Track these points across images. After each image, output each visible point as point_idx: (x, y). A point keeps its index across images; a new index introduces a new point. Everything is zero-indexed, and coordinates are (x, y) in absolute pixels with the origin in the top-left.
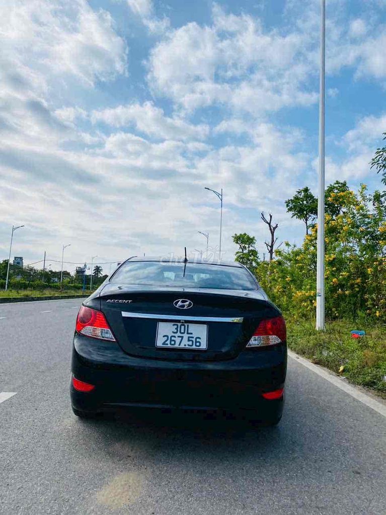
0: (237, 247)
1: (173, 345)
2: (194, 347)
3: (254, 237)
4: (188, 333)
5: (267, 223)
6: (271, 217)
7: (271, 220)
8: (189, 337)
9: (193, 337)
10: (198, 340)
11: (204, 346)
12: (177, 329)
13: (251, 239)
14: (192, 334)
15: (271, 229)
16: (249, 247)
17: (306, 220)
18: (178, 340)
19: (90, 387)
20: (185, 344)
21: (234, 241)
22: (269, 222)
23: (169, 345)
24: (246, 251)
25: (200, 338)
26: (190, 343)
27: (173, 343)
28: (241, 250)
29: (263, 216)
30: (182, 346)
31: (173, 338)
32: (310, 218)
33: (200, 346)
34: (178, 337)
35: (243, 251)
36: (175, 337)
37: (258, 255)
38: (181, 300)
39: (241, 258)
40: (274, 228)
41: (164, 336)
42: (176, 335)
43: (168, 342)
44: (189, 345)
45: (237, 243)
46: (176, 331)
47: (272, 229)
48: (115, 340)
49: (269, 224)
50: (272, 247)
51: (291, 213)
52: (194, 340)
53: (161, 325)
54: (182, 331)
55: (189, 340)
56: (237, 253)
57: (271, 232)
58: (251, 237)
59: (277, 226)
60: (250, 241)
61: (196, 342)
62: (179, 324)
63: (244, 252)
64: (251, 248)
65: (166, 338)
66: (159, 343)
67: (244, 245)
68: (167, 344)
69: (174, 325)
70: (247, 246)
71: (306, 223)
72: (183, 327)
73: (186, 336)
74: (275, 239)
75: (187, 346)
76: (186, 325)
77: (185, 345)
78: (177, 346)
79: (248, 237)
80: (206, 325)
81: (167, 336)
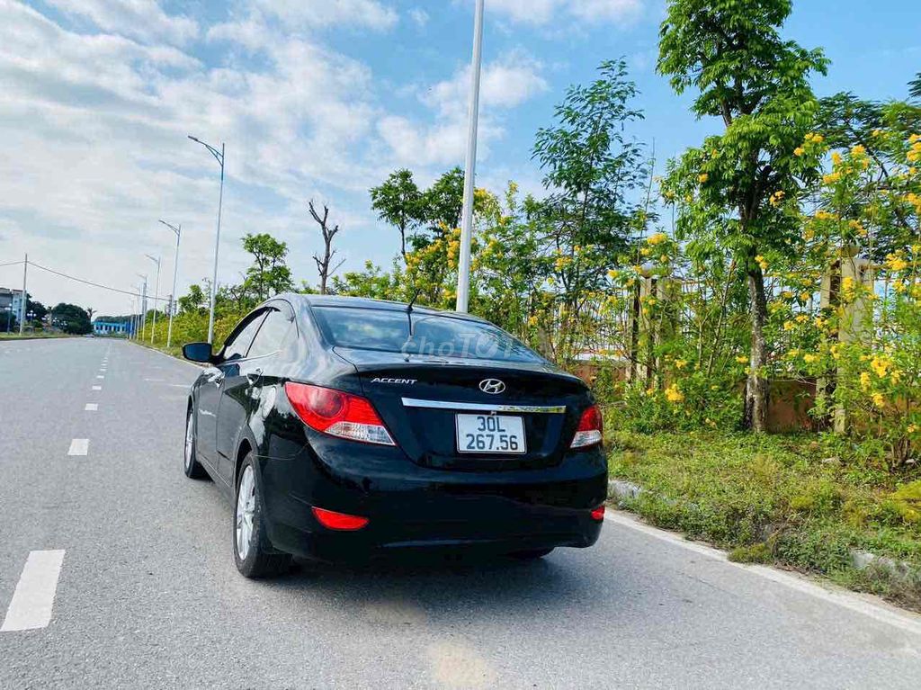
0: (250, 259)
1: (482, 448)
2: (510, 450)
3: (284, 244)
4: (499, 430)
5: (320, 221)
6: (327, 211)
7: (325, 218)
8: (501, 436)
9: (506, 436)
10: (513, 440)
11: (522, 448)
12: (483, 424)
13: (279, 246)
14: (504, 431)
15: (325, 234)
16: (274, 261)
17: (403, 227)
18: (487, 441)
19: (363, 522)
20: (497, 446)
21: (245, 248)
22: (322, 220)
23: (477, 449)
24: (267, 269)
25: (515, 437)
26: (504, 445)
27: (481, 445)
28: (258, 266)
29: (311, 207)
30: (494, 449)
31: (480, 439)
32: (409, 224)
33: (516, 448)
34: (488, 436)
35: (262, 267)
36: (482, 436)
37: (290, 277)
38: (490, 380)
39: (259, 280)
40: (332, 233)
41: (468, 436)
42: (484, 433)
43: (474, 444)
44: (502, 448)
45: (251, 251)
46: (482, 427)
47: (327, 232)
48: (394, 444)
49: (323, 224)
50: (325, 265)
51: (378, 211)
52: (508, 439)
53: (460, 418)
54: (492, 427)
55: (502, 441)
56: (252, 270)
57: (326, 238)
58: (280, 243)
59: (336, 230)
60: (277, 249)
61: (512, 443)
62: (486, 417)
63: (264, 269)
64: (278, 264)
65: (470, 438)
66: (463, 446)
67: (264, 256)
68: (473, 448)
69: (479, 418)
70: (271, 259)
71: (403, 232)
72: (491, 421)
73: (497, 434)
74: (331, 252)
75: (500, 450)
76: (495, 417)
77: (498, 449)
78: (487, 449)
79: (274, 244)
80: (520, 418)
81: (472, 435)
